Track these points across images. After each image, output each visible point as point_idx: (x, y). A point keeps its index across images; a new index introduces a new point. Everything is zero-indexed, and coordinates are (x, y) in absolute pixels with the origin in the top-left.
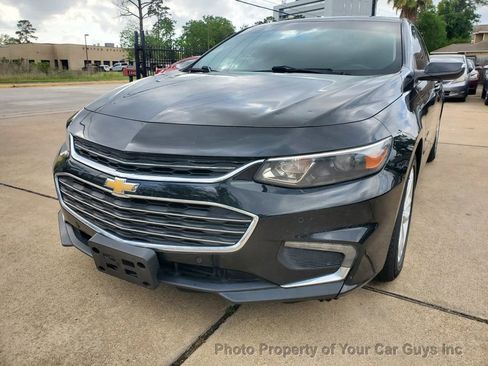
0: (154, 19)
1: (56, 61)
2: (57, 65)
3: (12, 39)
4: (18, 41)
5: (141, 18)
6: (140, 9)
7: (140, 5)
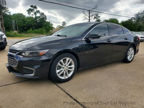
3: (61, 26)
5: (89, 20)
7: (89, 16)
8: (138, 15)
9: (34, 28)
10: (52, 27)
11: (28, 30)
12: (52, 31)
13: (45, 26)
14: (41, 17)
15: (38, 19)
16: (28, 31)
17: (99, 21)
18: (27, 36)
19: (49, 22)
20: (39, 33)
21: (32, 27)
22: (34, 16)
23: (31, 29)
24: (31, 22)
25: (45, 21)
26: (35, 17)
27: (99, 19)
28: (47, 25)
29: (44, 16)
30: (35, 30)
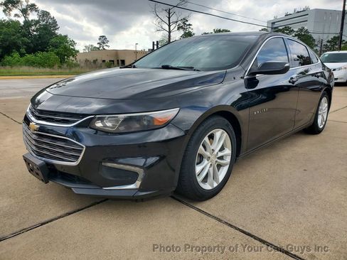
0: (182, 32)
1: (118, 61)
2: (118, 63)
3: (95, 47)
4: (99, 48)
5: (170, 32)
6: (169, 26)
7: (169, 23)
8: (273, 23)
9: (23, 50)
10: (74, 50)
11: (6, 56)
12: (73, 59)
13: (56, 46)
14: (42, 23)
15: (33, 28)
16: (8, 58)
17: (189, 34)
18: (9, 73)
19: (66, 36)
20: (39, 64)
21: (18, 49)
22: (21, 20)
23: (16, 55)
24: (14, 35)
25: (54, 34)
26: (26, 22)
27: (190, 30)
28: (60, 43)
29: (50, 21)
30: (28, 56)
